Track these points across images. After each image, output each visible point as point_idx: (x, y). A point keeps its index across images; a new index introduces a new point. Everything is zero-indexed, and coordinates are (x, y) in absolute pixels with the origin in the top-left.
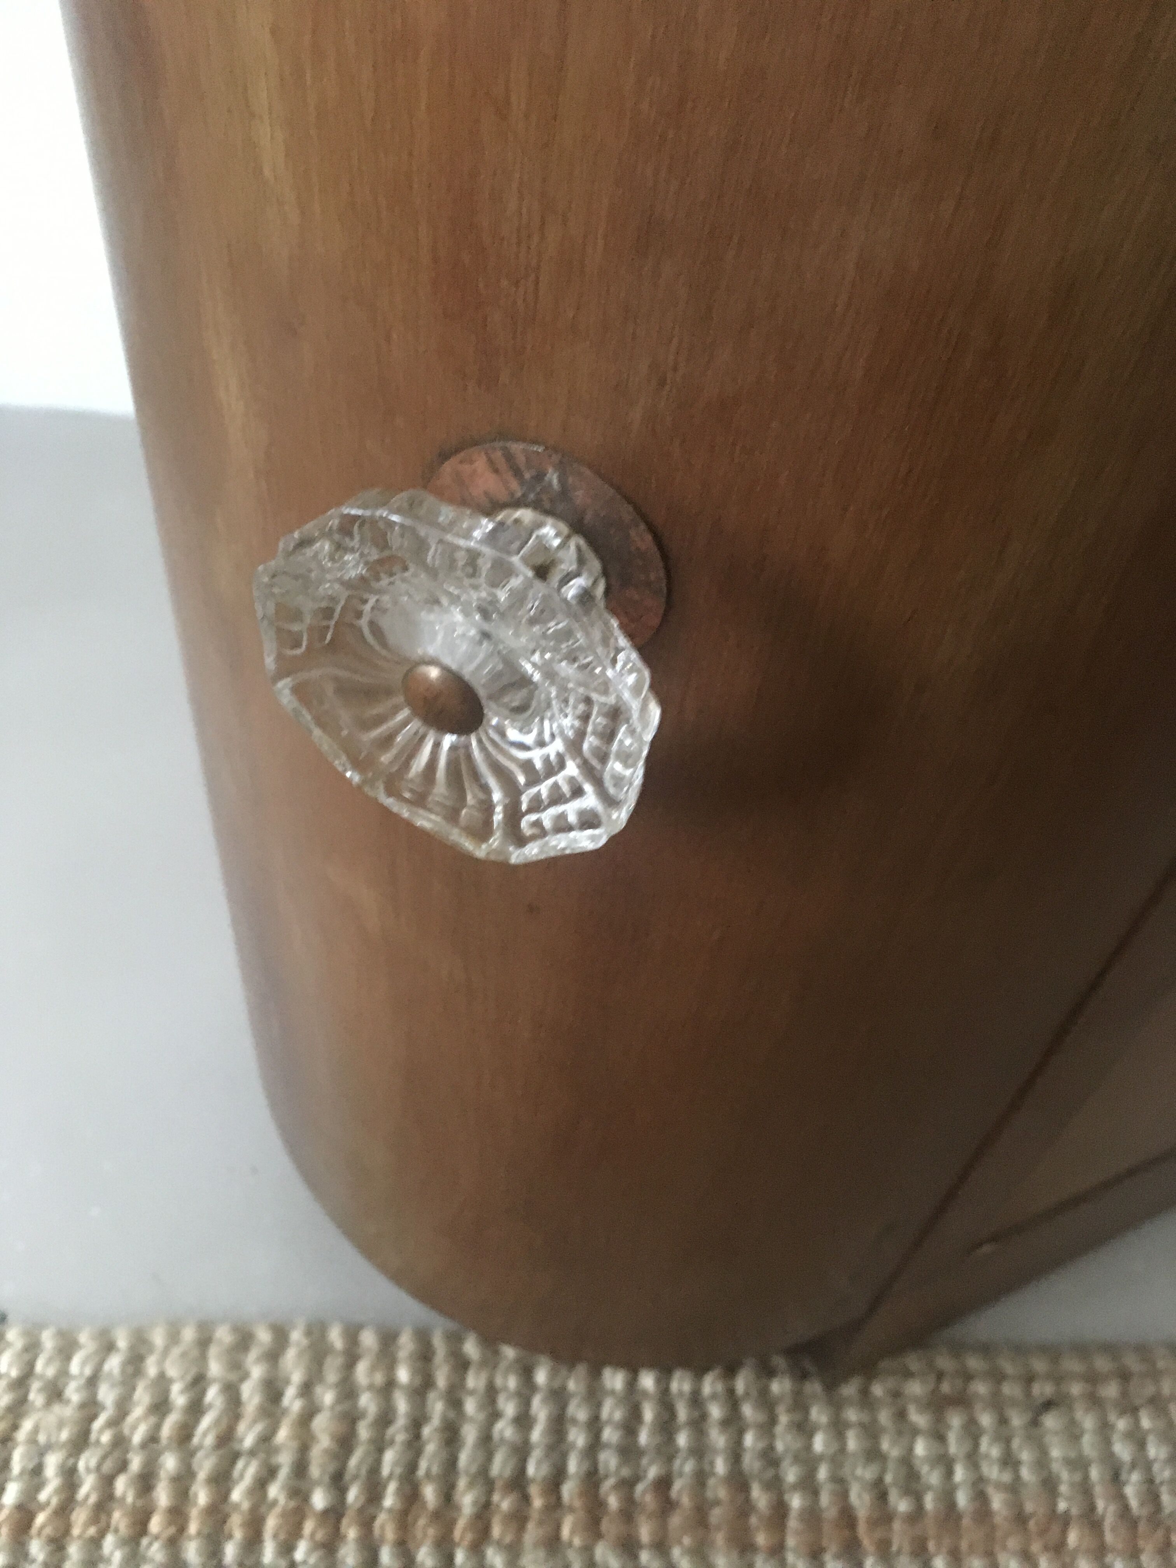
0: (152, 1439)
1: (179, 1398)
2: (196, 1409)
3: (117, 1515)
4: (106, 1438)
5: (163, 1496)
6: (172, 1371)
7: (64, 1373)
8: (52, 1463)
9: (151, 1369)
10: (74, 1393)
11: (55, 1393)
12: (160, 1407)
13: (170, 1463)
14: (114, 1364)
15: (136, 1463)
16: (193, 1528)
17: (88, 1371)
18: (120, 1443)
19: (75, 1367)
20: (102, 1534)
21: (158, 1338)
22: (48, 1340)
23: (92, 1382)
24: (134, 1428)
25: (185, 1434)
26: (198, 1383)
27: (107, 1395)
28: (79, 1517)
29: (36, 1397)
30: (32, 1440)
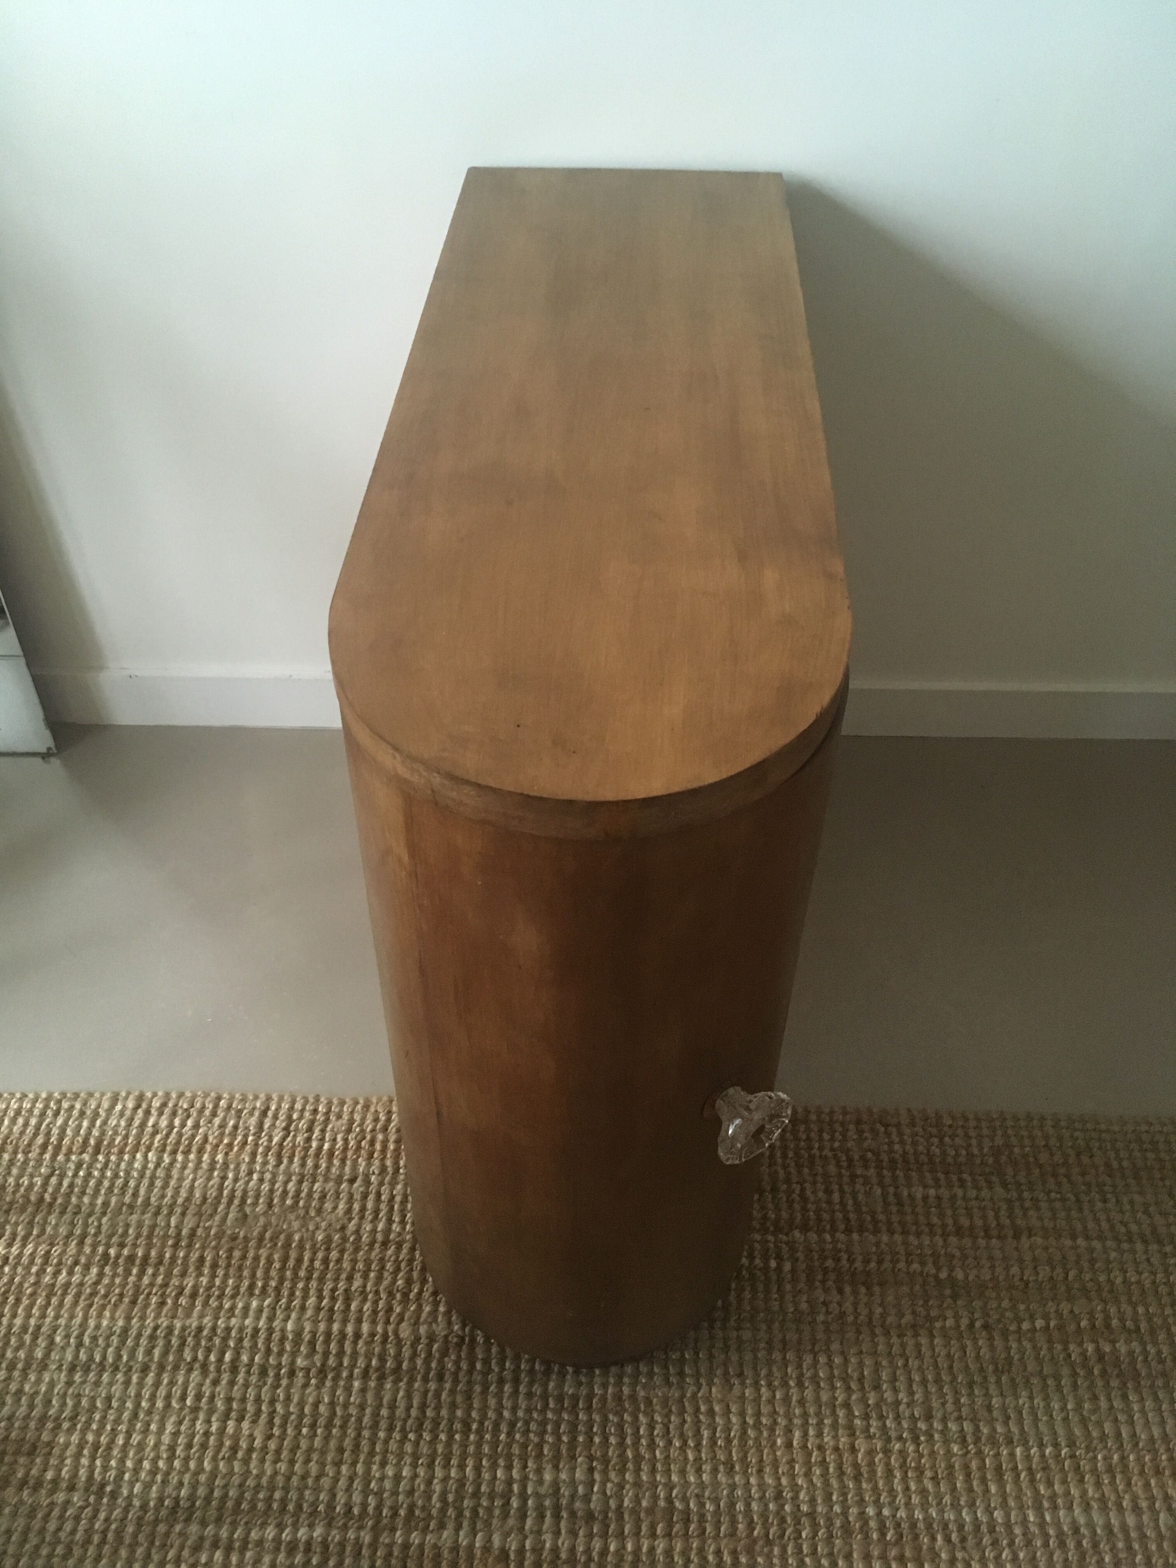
0: (373, 1130)
1: (382, 1117)
2: (389, 1120)
3: (363, 1152)
4: (358, 1130)
5: (378, 1146)
6: (380, 1110)
7: (341, 1111)
8: (339, 1137)
9: (372, 1109)
10: (346, 1117)
11: (339, 1117)
12: (376, 1120)
13: (380, 1137)
14: (359, 1107)
15: (368, 1137)
16: (389, 1156)
17: (350, 1110)
18: (363, 1131)
19: (345, 1109)
20: (358, 1157)
21: (374, 1100)
22: (335, 1101)
23: (352, 1112)
24: (367, 1127)
25: (385, 1129)
26: (389, 1113)
27: (357, 1117)
28: (350, 1153)
29: (333, 1118)
30: (332, 1130)
